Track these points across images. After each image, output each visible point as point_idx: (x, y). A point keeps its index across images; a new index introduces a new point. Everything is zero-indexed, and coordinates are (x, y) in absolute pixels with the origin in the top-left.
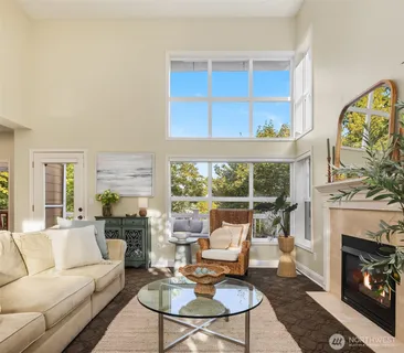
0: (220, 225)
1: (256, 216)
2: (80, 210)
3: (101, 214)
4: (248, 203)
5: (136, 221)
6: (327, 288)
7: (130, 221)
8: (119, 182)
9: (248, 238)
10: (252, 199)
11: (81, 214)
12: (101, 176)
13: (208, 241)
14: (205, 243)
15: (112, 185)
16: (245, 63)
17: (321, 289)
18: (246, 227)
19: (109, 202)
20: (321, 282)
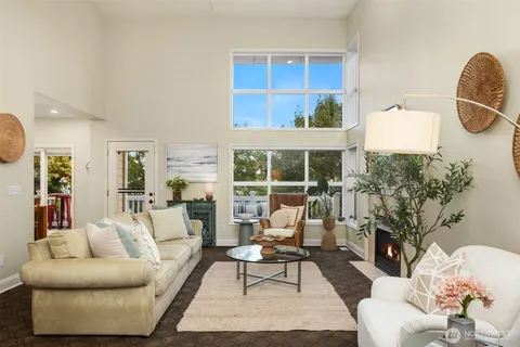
0: (278, 208)
1: (311, 199)
2: (151, 194)
3: (171, 198)
4: (303, 187)
5: (204, 204)
6: (366, 259)
7: (199, 205)
8: (186, 169)
9: (303, 218)
10: (307, 183)
11: (152, 198)
12: (170, 163)
13: (268, 221)
14: (266, 223)
15: (181, 172)
16: (301, 59)
17: (362, 260)
18: (301, 208)
19: (178, 187)
20: (362, 254)
